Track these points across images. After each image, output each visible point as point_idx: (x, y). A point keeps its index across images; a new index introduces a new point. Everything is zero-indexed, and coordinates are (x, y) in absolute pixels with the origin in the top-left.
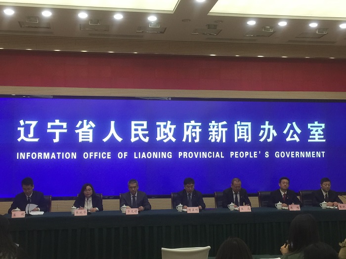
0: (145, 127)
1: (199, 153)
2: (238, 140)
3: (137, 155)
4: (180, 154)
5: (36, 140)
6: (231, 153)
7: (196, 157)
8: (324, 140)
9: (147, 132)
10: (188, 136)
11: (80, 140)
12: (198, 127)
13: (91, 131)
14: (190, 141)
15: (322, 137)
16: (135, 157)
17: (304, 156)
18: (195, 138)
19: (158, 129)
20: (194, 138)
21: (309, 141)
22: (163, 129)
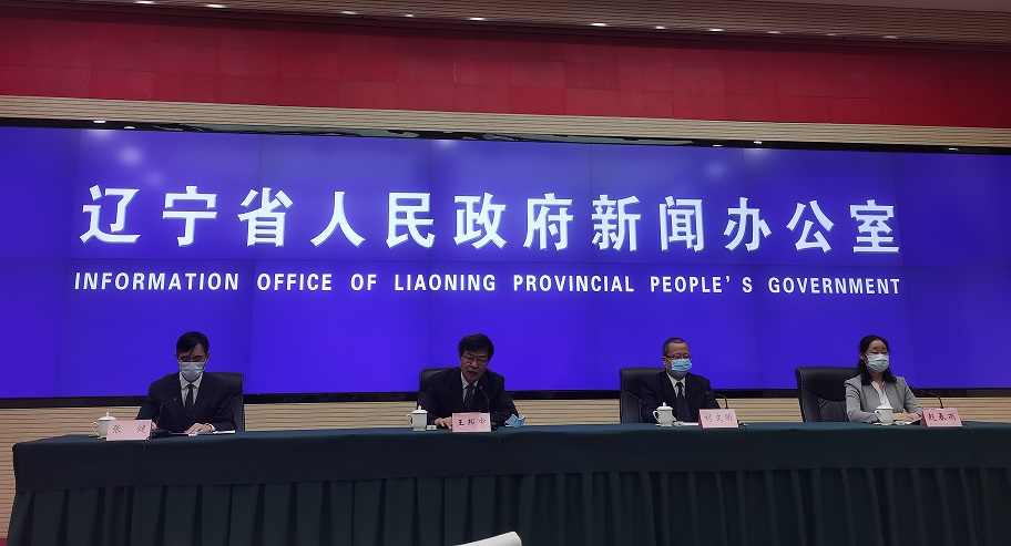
0: (425, 207)
1: (567, 280)
2: (670, 244)
3: (403, 283)
4: (517, 280)
5: (132, 239)
6: (652, 278)
7: (560, 288)
8: (896, 249)
9: (429, 222)
10: (537, 233)
11: (251, 241)
12: (563, 211)
13: (281, 216)
14: (543, 245)
15: (890, 239)
16: (397, 288)
17: (844, 291)
18: (557, 238)
19: (460, 213)
20: (553, 239)
21: (856, 249)
22: (471, 215)
